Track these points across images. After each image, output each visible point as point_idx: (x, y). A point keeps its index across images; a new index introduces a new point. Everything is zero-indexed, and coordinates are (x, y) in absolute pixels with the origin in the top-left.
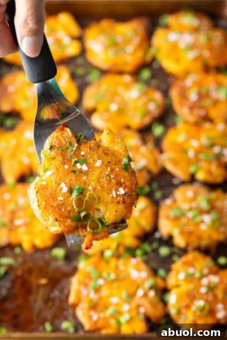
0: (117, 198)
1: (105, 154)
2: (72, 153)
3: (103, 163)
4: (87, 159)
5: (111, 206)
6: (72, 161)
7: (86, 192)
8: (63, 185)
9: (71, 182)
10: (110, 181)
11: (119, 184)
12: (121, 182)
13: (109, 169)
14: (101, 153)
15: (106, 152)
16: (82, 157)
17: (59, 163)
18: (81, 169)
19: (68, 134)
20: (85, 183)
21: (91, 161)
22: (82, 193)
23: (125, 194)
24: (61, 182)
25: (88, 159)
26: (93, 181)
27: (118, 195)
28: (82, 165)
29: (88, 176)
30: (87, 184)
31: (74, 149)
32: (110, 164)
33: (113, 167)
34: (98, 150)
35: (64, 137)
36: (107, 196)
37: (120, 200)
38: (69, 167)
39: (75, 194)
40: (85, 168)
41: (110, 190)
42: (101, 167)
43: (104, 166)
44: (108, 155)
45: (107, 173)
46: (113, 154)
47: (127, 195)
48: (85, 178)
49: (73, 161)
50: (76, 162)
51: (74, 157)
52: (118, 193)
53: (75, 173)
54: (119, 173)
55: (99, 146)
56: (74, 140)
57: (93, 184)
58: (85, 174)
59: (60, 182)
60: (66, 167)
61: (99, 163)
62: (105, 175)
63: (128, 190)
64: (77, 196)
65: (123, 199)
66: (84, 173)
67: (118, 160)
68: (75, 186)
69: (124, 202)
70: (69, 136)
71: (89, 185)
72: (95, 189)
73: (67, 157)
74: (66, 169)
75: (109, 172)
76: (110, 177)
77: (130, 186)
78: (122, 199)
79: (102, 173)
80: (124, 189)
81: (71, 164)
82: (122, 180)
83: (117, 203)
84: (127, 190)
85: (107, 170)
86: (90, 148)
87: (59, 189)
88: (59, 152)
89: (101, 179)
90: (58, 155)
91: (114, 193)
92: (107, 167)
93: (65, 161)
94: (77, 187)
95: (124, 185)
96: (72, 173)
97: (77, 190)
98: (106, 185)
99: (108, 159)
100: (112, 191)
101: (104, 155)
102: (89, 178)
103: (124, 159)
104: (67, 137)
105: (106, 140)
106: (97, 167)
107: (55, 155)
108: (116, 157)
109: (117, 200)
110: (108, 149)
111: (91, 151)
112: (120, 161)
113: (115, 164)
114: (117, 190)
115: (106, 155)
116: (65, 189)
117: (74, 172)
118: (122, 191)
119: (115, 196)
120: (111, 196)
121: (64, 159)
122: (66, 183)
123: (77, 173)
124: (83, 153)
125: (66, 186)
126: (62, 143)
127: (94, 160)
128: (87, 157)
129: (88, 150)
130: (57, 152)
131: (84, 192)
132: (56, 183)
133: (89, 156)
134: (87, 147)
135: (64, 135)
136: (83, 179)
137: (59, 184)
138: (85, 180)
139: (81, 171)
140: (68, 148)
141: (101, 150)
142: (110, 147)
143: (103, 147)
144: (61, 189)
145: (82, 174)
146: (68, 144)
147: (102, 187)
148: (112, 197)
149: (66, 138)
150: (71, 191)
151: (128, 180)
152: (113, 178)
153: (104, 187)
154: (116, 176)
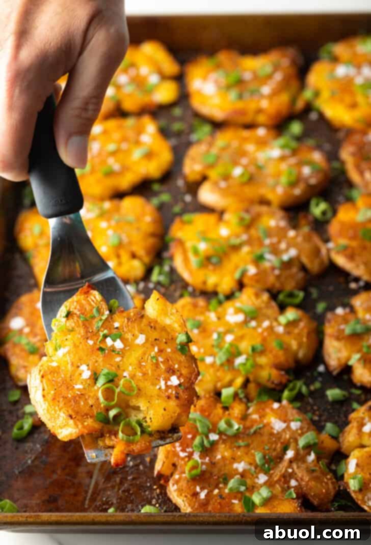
0: (166, 390)
1: (151, 327)
2: (100, 324)
3: (147, 340)
4: (123, 333)
5: (157, 402)
6: (99, 336)
7: (119, 380)
8: (84, 367)
9: (96, 364)
10: (157, 365)
11: (171, 371)
12: (174, 368)
13: (156, 349)
14: (145, 325)
15: (152, 325)
16: (116, 330)
17: (79, 336)
18: (113, 346)
19: (95, 297)
20: (118, 366)
21: (129, 336)
22: (112, 380)
23: (180, 385)
24: (81, 364)
25: (125, 334)
26: (130, 364)
27: (168, 387)
28: (114, 340)
29: (123, 357)
30: (122, 368)
31: (104, 318)
32: (157, 342)
33: (163, 346)
34: (141, 322)
35: (88, 301)
36: (152, 387)
37: (172, 394)
38: (95, 343)
39: (101, 381)
40: (119, 344)
41: (157, 379)
42: (143, 345)
43: (148, 345)
44: (155, 328)
45: (153, 354)
46: (164, 329)
47: (182, 387)
48: (118, 359)
49: (101, 334)
50: (105, 337)
51: (102, 329)
52: (169, 383)
53: (103, 352)
54: (170, 355)
55: (142, 317)
56: (104, 306)
57: (130, 368)
58: (118, 354)
59: (79, 364)
60: (91, 342)
61: (141, 339)
62: (150, 357)
63: (185, 380)
64: (104, 384)
65: (177, 393)
66: (117, 352)
67: (170, 338)
68: (102, 370)
69: (177, 397)
70: (97, 300)
71: (124, 371)
72: (133, 377)
73: (92, 329)
74: (90, 346)
75: (156, 354)
76: (157, 360)
77: (188, 376)
78: (174, 392)
79: (144, 354)
80: (179, 378)
81: (97, 339)
82: (176, 366)
83: (166, 399)
84: (182, 380)
85: (154, 350)
86: (128, 319)
87: (77, 374)
88: (80, 322)
89: (143, 362)
90: (78, 326)
91: (162, 383)
92: (153, 346)
93: (89, 335)
94: (105, 371)
95: (178, 373)
96: (100, 353)
97: (104, 375)
98: (150, 372)
99: (155, 335)
100: (159, 380)
101: (149, 328)
102: (125, 359)
103: (180, 336)
104: (93, 301)
105: (154, 310)
106: (138, 345)
107: (73, 325)
108: (168, 333)
109: (167, 394)
110: (156, 322)
111: (130, 323)
112: (173, 339)
113: (166, 343)
114: (167, 380)
115: (153, 329)
116: (86, 374)
117: (101, 349)
118: (174, 381)
119: (163, 387)
120: (158, 387)
121: (87, 332)
122: (88, 365)
123: (107, 352)
124: (116, 325)
125: (88, 369)
126: (86, 309)
127: (133, 335)
128: (123, 331)
129: (124, 321)
130: (78, 321)
131: (116, 379)
132: (72, 364)
133: (125, 330)
134: (124, 317)
135: (89, 299)
136: (115, 361)
137: (78, 367)
138: (117, 362)
139: (113, 349)
140: (93, 317)
141: (145, 321)
142: (159, 320)
143: (148, 318)
144: (80, 374)
145: (114, 353)
146: (94, 311)
147: (145, 374)
148: (160, 389)
149: (92, 303)
150: (95, 378)
151: (185, 367)
152: (162, 362)
153: (148, 374)
154: (167, 360)
